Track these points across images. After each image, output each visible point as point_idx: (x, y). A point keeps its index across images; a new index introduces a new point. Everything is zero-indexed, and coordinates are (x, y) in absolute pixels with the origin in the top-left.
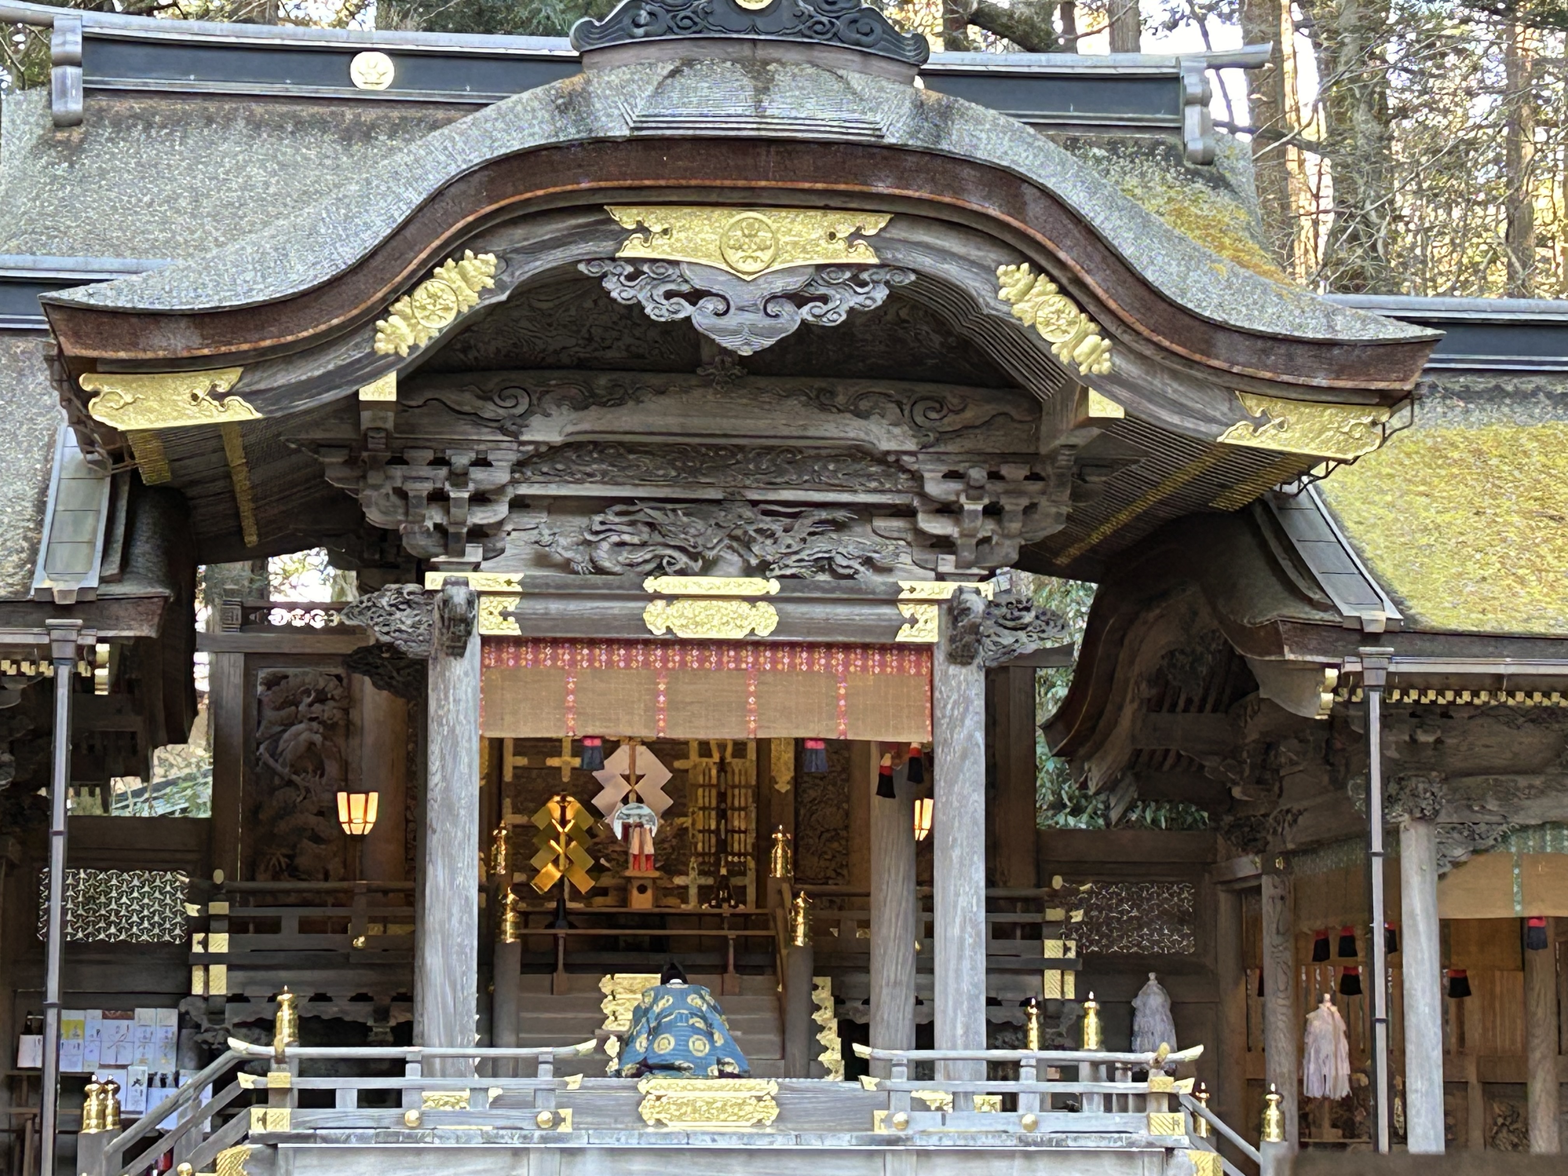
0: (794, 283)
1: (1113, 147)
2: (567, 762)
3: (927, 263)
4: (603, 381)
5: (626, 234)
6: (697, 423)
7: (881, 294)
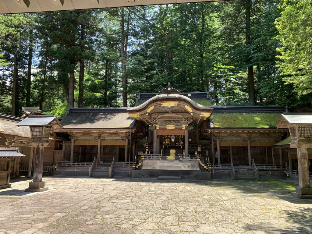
1: (203, 98)
2: (169, 137)
3: (180, 105)
4: (163, 113)
5: (161, 105)
6: (169, 116)
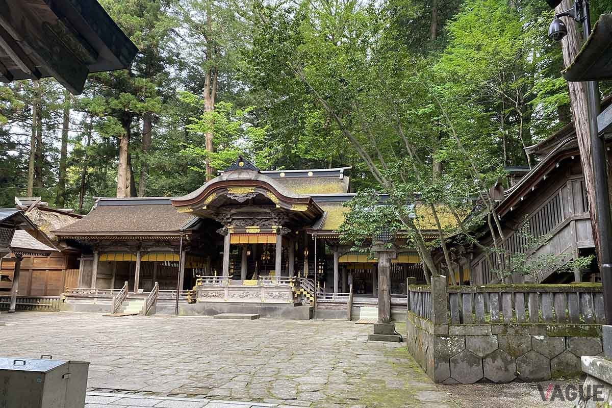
0: (246, 195)
1: (332, 179)
3: (259, 192)
5: (229, 191)
7: (255, 195)
